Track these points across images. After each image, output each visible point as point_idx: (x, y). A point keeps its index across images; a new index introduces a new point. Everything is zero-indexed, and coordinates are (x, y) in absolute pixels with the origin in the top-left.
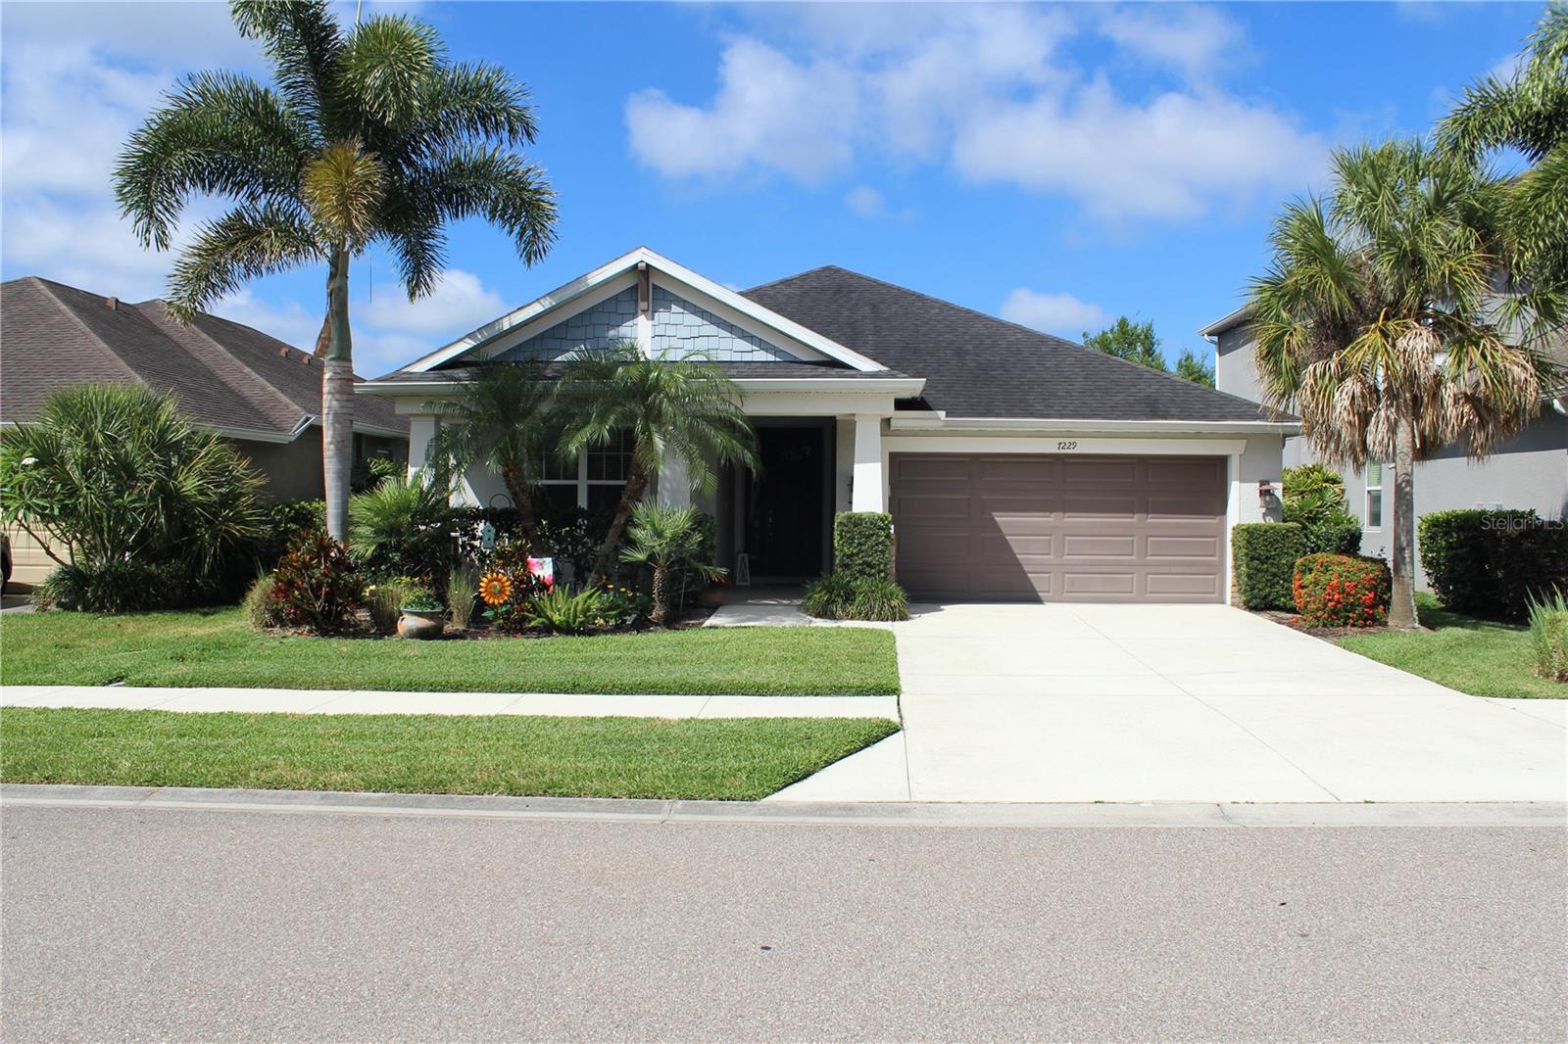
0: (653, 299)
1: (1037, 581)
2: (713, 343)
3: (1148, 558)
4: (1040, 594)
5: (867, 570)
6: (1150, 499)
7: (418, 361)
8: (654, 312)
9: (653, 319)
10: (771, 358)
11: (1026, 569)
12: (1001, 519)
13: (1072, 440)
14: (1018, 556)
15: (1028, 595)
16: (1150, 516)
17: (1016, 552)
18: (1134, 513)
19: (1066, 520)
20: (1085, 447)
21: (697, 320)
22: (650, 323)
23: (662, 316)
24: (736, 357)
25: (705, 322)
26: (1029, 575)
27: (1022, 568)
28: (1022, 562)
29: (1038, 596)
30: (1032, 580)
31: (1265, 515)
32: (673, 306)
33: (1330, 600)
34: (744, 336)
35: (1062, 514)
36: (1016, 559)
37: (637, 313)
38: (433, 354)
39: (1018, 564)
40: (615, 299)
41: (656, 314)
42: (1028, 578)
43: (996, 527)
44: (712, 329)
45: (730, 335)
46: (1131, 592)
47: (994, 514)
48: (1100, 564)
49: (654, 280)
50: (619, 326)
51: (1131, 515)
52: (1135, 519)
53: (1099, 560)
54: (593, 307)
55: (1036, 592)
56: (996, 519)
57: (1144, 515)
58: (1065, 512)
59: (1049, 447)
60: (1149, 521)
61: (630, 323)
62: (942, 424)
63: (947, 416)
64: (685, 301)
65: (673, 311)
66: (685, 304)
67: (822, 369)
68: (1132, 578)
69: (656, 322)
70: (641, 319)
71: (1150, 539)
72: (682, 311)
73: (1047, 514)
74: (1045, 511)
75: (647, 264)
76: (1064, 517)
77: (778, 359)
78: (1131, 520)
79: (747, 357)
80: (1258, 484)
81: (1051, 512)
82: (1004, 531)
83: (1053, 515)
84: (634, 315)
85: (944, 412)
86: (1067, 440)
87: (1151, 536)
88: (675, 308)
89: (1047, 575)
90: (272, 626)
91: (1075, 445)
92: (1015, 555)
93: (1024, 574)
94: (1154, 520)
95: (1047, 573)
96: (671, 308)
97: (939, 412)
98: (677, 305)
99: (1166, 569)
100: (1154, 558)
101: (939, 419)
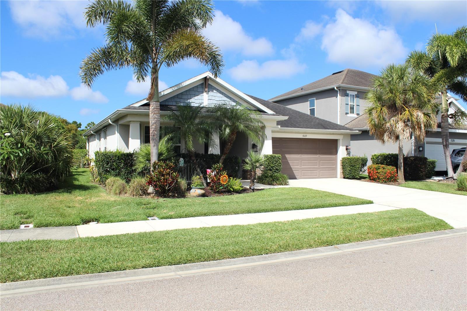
0: (208, 88)
1: (295, 173)
3: (320, 166)
4: (296, 177)
5: (276, 171)
6: (321, 150)
7: (136, 103)
8: (209, 92)
9: (208, 94)
12: (289, 156)
13: (306, 134)
14: (291, 166)
16: (321, 155)
17: (290, 165)
18: (317, 154)
19: (302, 156)
20: (309, 136)
21: (221, 95)
22: (207, 95)
23: (211, 93)
24: (232, 107)
25: (223, 96)
26: (294, 171)
28: (292, 168)
31: (347, 155)
32: (214, 90)
33: (387, 176)
36: (291, 167)
38: (141, 101)
40: (197, 87)
41: (209, 93)
42: (293, 173)
43: (285, 158)
44: (226, 99)
46: (317, 176)
48: (310, 168)
49: (209, 82)
50: (198, 95)
52: (317, 156)
53: (310, 167)
54: (190, 89)
55: (295, 176)
56: (286, 156)
58: (302, 154)
59: (300, 136)
61: (201, 95)
62: (279, 129)
63: (281, 127)
64: (218, 89)
65: (214, 92)
66: (217, 90)
68: (317, 172)
69: (209, 95)
70: (205, 94)
71: (321, 161)
72: (217, 92)
75: (209, 77)
78: (316, 156)
80: (345, 147)
82: (288, 159)
84: (202, 92)
85: (280, 126)
88: (214, 91)
89: (298, 171)
90: (142, 195)
91: (306, 136)
92: (290, 166)
93: (292, 171)
96: (213, 91)
97: (279, 126)
98: (215, 90)
99: (324, 169)
100: (322, 166)
101: (279, 128)
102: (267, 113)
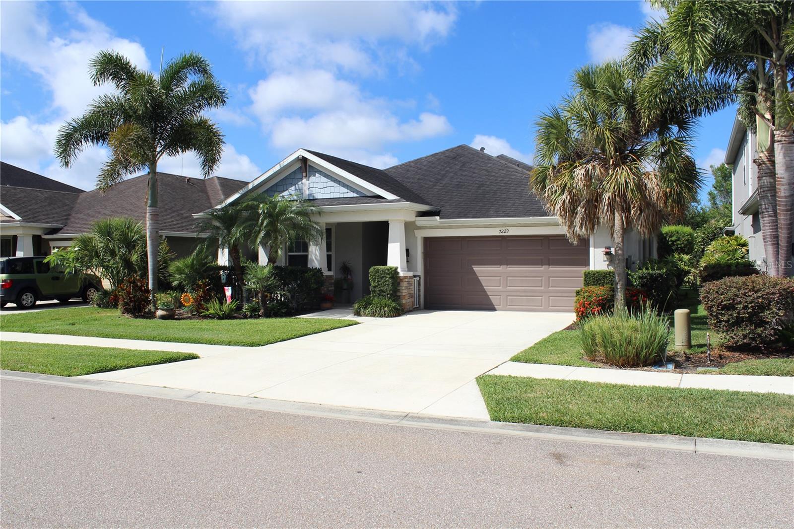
0: (309, 171)
1: (494, 300)
2: (332, 189)
3: (550, 288)
4: (496, 306)
6: (550, 257)
8: (309, 177)
9: (309, 180)
10: (355, 195)
11: (489, 293)
12: (476, 269)
13: (506, 228)
14: (485, 287)
15: (491, 308)
16: (551, 266)
17: (483, 285)
18: (542, 265)
20: (513, 232)
21: (325, 179)
22: (308, 182)
23: (312, 179)
24: (341, 196)
25: (329, 180)
26: (490, 297)
27: (487, 294)
28: (486, 290)
29: (494, 307)
30: (491, 299)
31: (608, 265)
34: (345, 186)
35: (506, 266)
37: (302, 178)
39: (484, 291)
40: (294, 172)
42: (489, 299)
43: (474, 273)
44: (332, 183)
45: (338, 186)
46: (541, 306)
47: (473, 266)
48: (525, 291)
49: (309, 163)
50: (296, 184)
51: (541, 266)
52: (543, 268)
54: (286, 177)
55: (494, 305)
56: (474, 269)
57: (547, 266)
58: (507, 265)
59: (495, 232)
60: (550, 269)
61: (300, 182)
62: (438, 223)
63: (440, 219)
64: (321, 171)
66: (321, 173)
67: (373, 199)
68: (542, 299)
69: (310, 182)
70: (304, 181)
71: (551, 278)
72: (320, 176)
73: (499, 266)
74: (498, 265)
75: (303, 156)
76: (507, 268)
77: (358, 196)
78: (541, 269)
79: (346, 195)
80: (604, 249)
81: (500, 265)
82: (478, 275)
83: (501, 266)
84: (302, 179)
85: (439, 217)
86: (504, 229)
87: (551, 277)
88: (317, 175)
89: (499, 297)
91: (508, 231)
92: (483, 286)
93: (488, 296)
94: (552, 269)
95: (498, 296)
96: (315, 175)
97: (436, 217)
98: (318, 173)
99: (559, 294)
100: (552, 288)
101: (437, 220)
102: (385, 198)
